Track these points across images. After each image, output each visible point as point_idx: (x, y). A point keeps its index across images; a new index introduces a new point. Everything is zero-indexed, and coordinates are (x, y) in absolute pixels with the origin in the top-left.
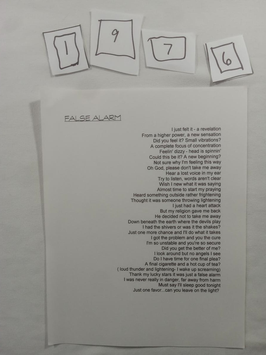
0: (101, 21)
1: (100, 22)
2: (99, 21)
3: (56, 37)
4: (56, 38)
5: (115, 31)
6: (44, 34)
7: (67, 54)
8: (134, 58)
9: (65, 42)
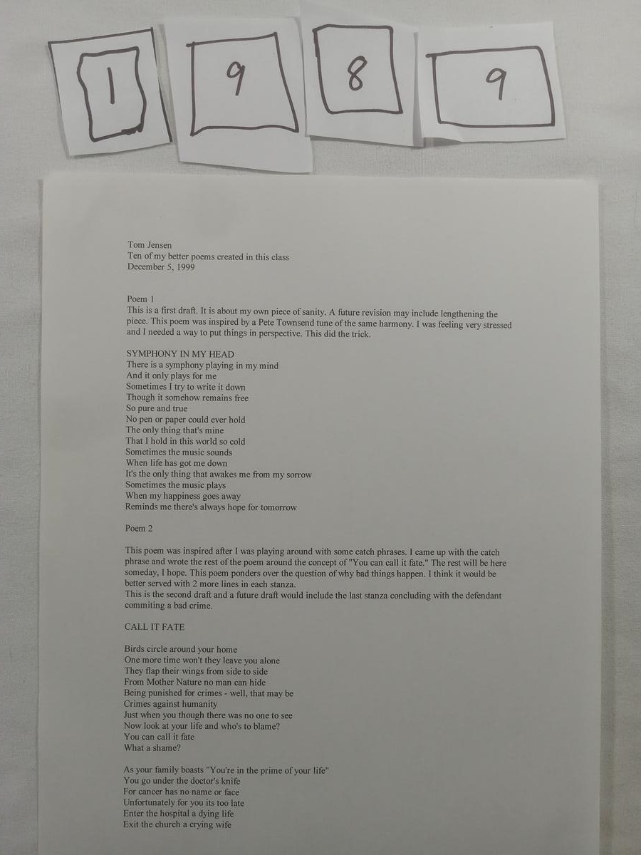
0: (192, 45)
1: (190, 48)
2: (188, 45)
3: (83, 55)
4: (85, 58)
5: (236, 65)
6: (52, 45)
7: (113, 101)
8: (297, 130)
9: (109, 70)
